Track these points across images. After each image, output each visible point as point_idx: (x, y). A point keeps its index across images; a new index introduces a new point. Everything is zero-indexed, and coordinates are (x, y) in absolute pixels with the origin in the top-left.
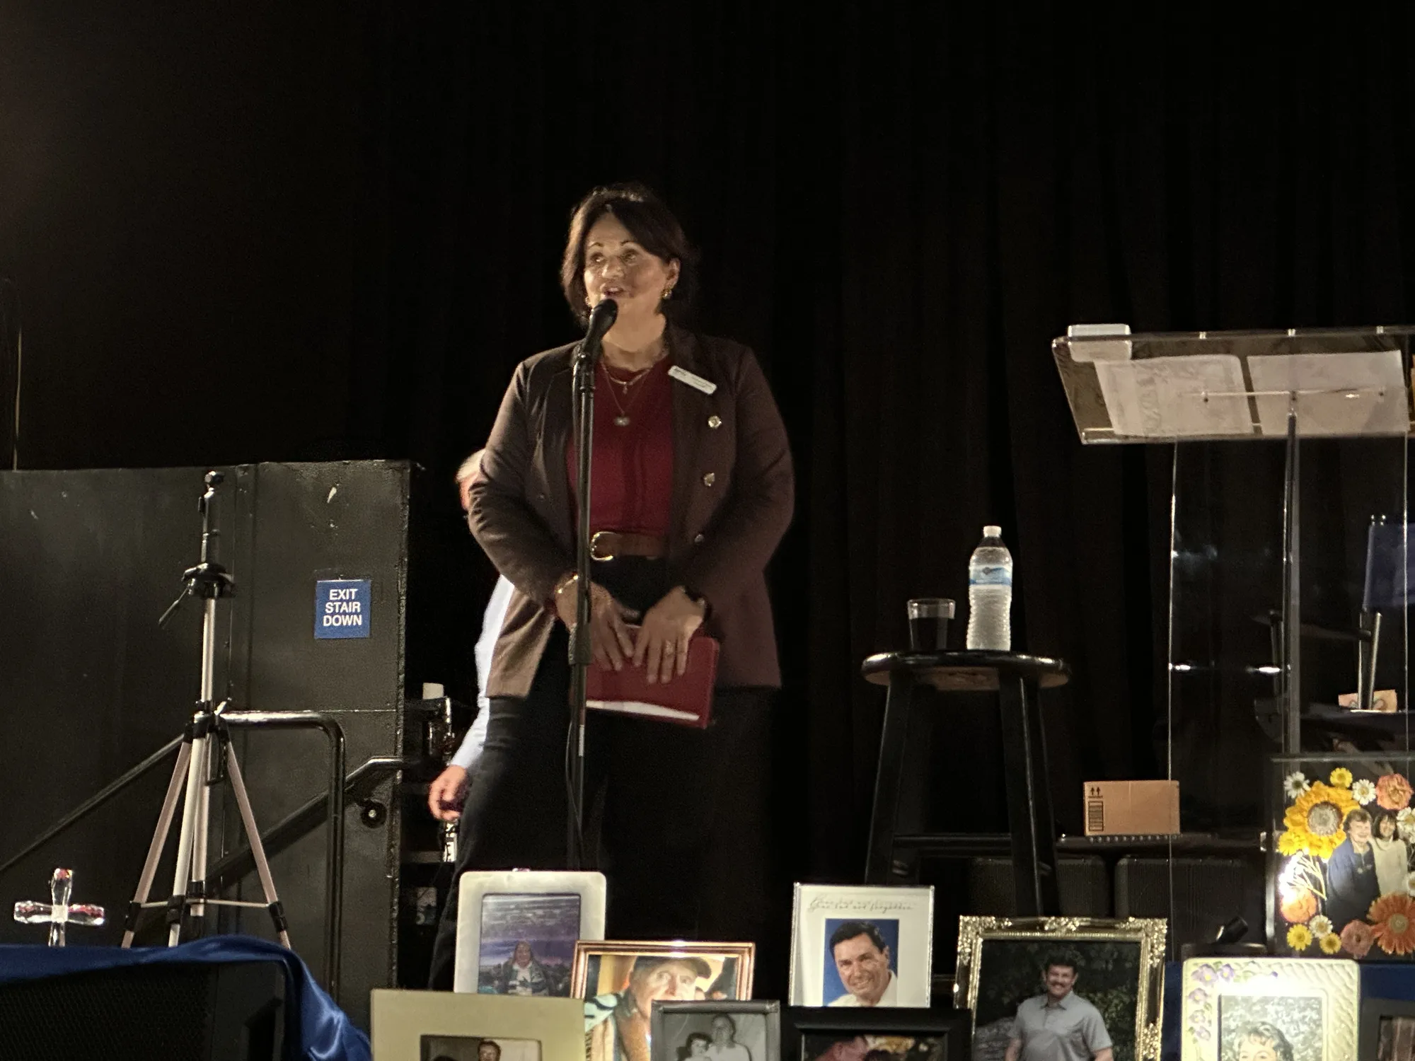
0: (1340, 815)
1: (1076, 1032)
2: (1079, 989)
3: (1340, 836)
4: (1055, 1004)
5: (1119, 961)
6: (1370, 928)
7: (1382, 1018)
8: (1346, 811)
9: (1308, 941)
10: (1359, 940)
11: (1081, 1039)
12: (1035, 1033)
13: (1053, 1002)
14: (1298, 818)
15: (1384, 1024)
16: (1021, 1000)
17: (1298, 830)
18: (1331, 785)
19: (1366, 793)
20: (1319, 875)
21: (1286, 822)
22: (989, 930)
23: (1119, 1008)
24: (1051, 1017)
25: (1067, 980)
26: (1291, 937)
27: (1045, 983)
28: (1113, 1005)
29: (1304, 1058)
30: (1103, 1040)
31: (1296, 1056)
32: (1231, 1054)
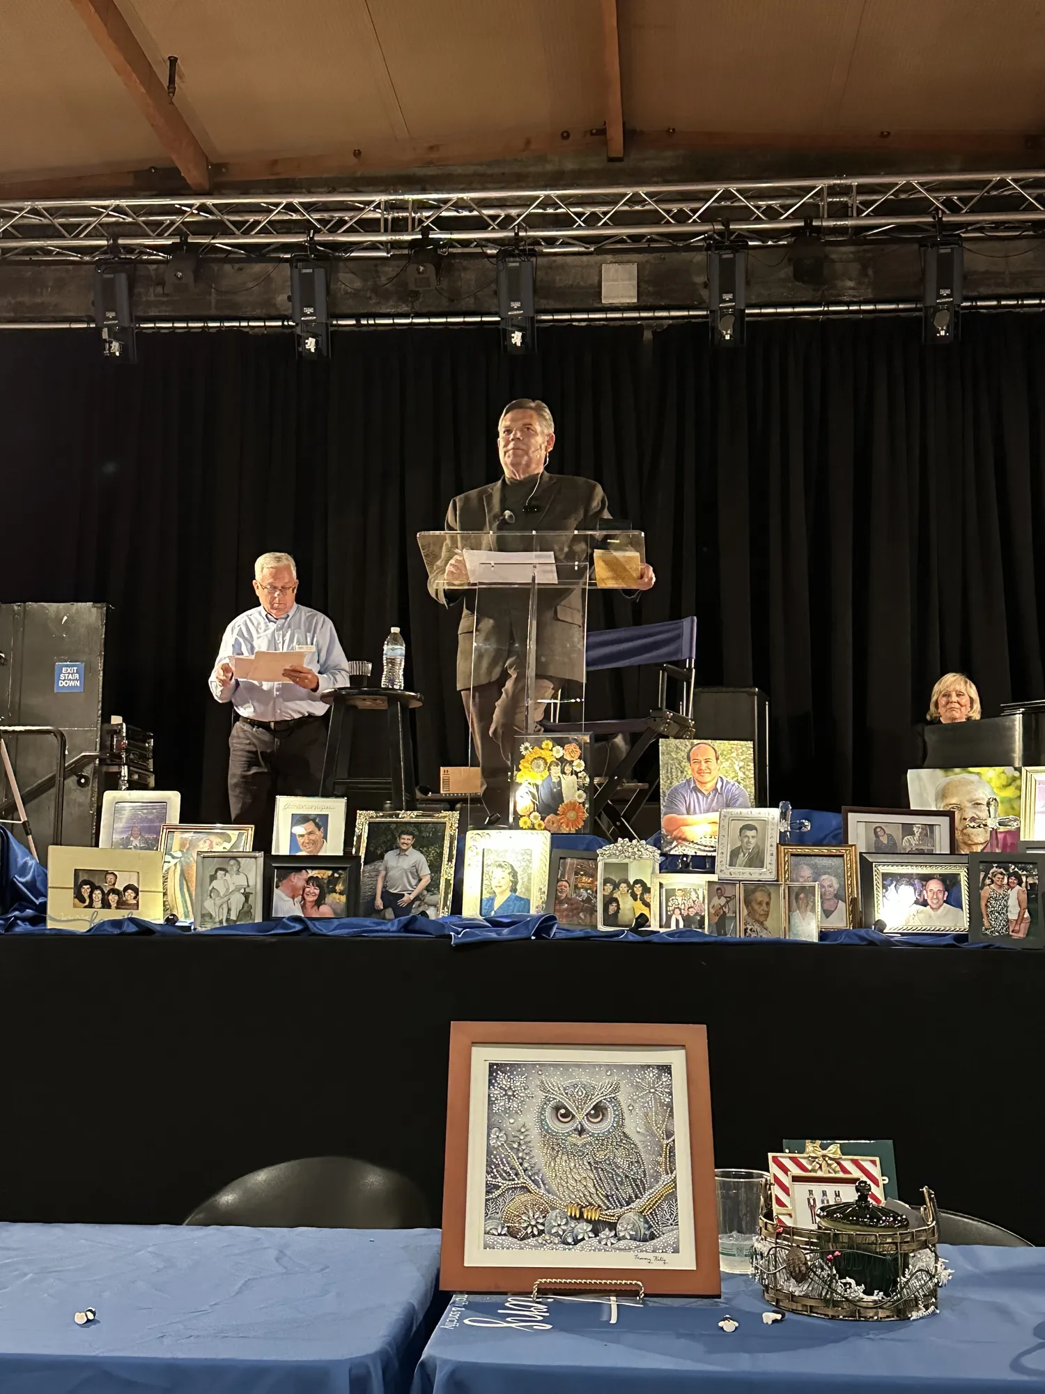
0: (546, 763)
1: (413, 867)
2: (414, 846)
4: (403, 854)
5: (435, 833)
6: (558, 817)
7: (561, 858)
8: (549, 761)
9: (529, 824)
10: (553, 823)
11: (415, 870)
12: (393, 868)
13: (402, 852)
14: (526, 764)
15: (562, 861)
16: (387, 851)
17: (526, 770)
18: (542, 749)
19: (558, 752)
20: (534, 791)
21: (520, 766)
22: (372, 817)
24: (401, 860)
25: (409, 842)
26: (521, 823)
27: (399, 844)
29: (522, 879)
30: (426, 872)
31: (519, 877)
32: (488, 877)
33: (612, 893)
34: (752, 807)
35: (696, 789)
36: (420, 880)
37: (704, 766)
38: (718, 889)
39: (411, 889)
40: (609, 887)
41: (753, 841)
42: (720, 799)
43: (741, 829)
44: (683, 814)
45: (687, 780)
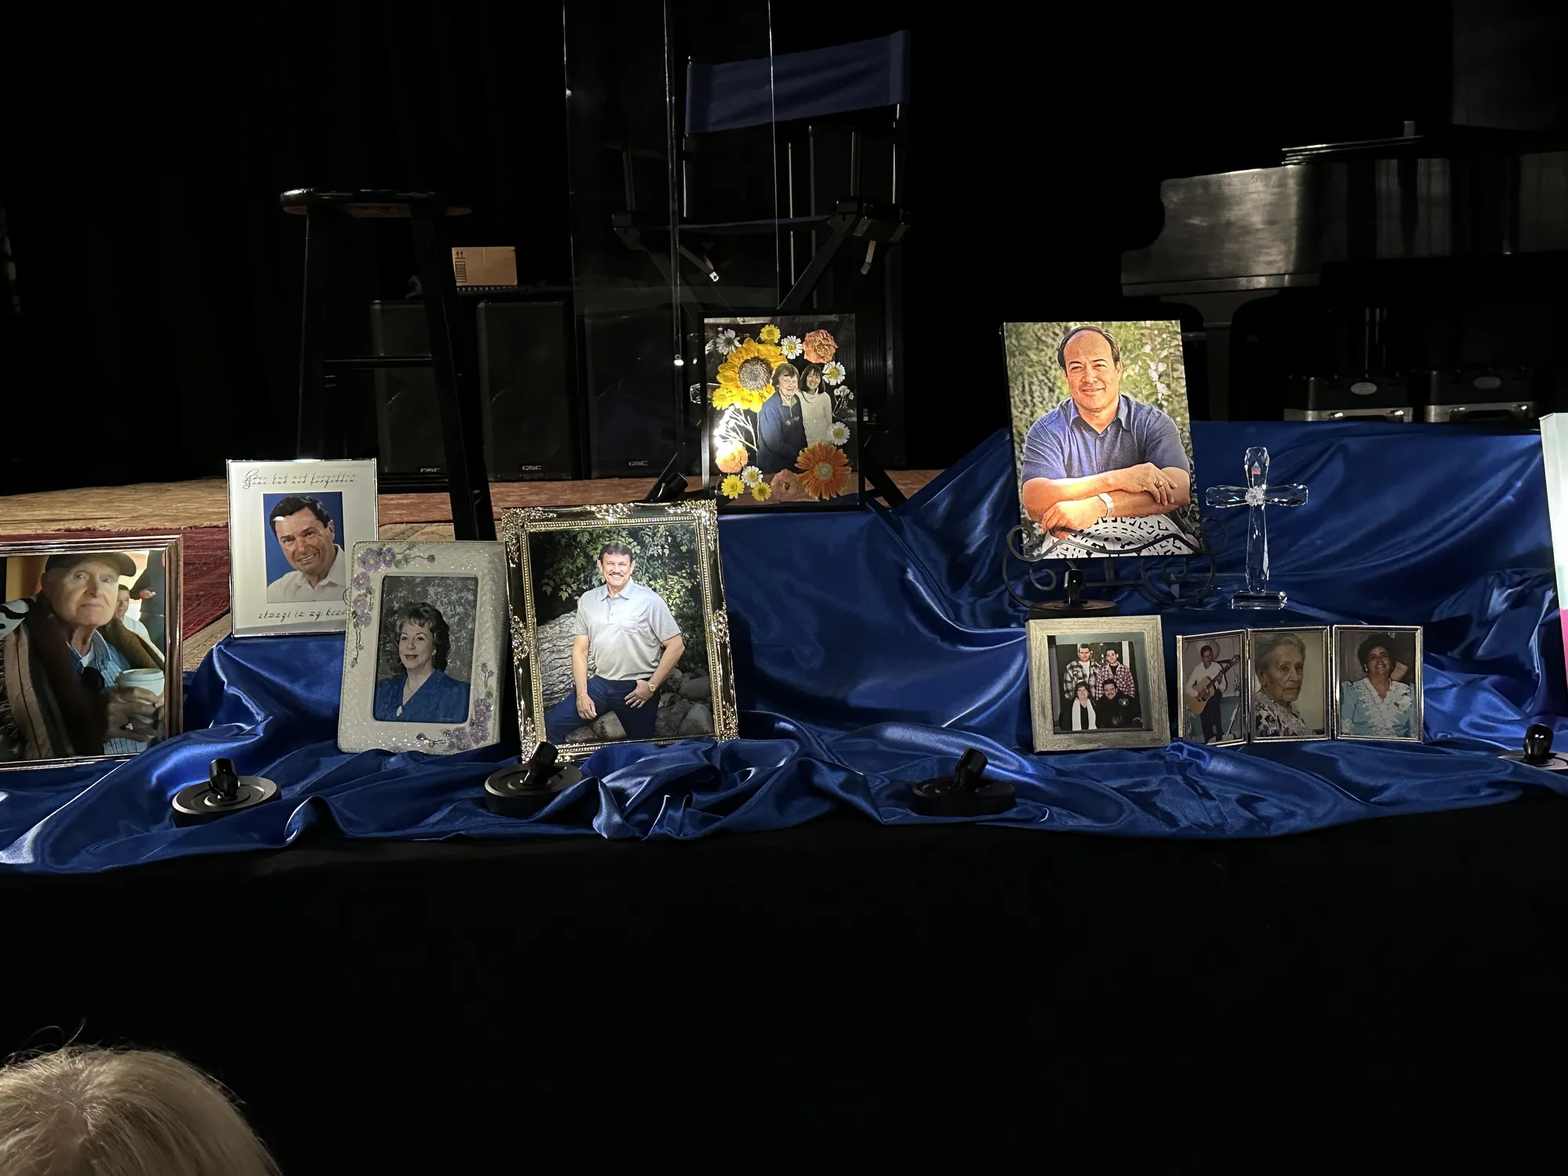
1: (642, 621)
3: (769, 390)
10: (787, 489)
11: (648, 628)
12: (601, 627)
14: (730, 373)
17: (730, 386)
18: (761, 342)
19: (793, 348)
20: (750, 428)
21: (720, 379)
24: (613, 608)
25: (625, 569)
26: (725, 487)
27: (602, 574)
35: (1080, 423)
36: (663, 650)
37: (1092, 375)
38: (1205, 649)
44: (1060, 477)
45: (1061, 406)
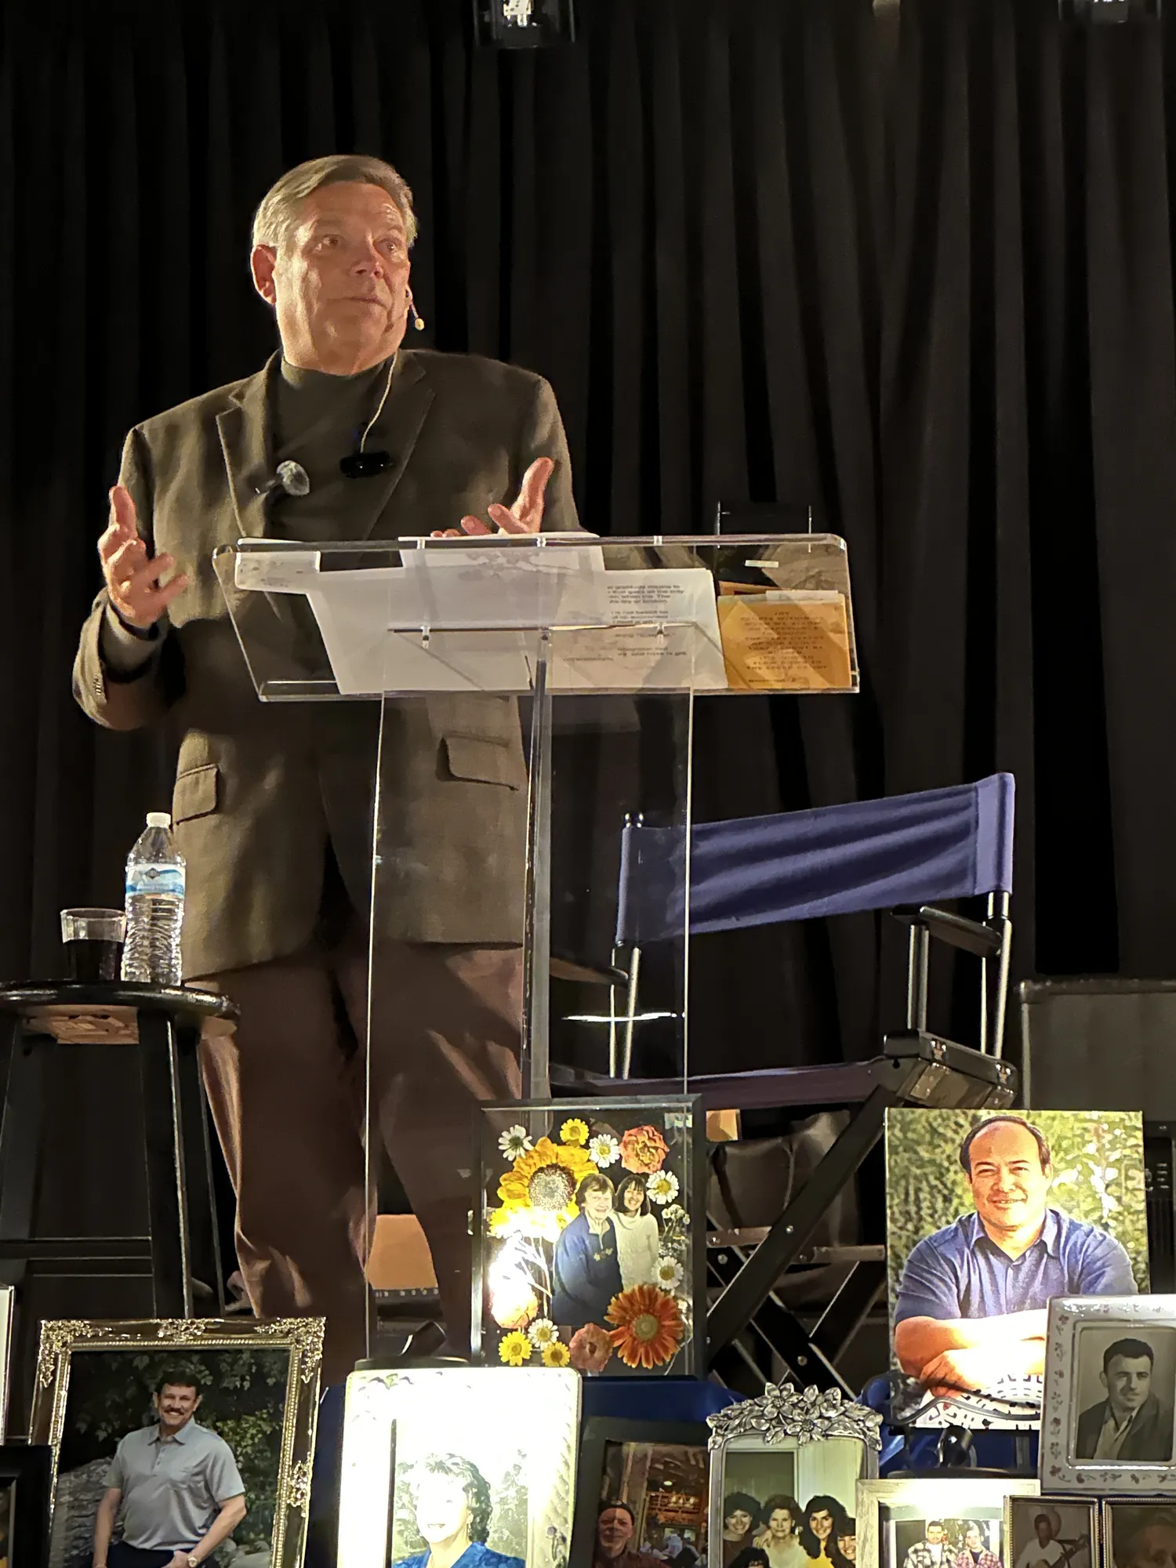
0: (572, 1183)
1: (197, 1474)
2: (200, 1416)
4: (169, 1438)
5: (259, 1377)
6: (608, 1334)
9: (526, 1351)
10: (592, 1351)
11: (202, 1484)
12: (142, 1478)
13: (168, 1433)
14: (516, 1187)
16: (123, 1433)
17: (517, 1203)
18: (561, 1143)
19: (607, 1150)
20: (541, 1262)
22: (82, 1338)
23: (256, 1440)
24: (161, 1455)
25: (186, 1404)
26: (504, 1350)
27: (157, 1410)
28: (248, 1436)
29: (503, 1501)
30: (233, 1485)
31: (494, 1499)
32: (406, 1498)
33: (749, 1535)
34: (1141, 1291)
35: (986, 1246)
36: (217, 1511)
37: (1007, 1181)
38: (1040, 1518)
39: (193, 1538)
40: (741, 1519)
41: (1141, 1386)
42: (1054, 1274)
43: (1109, 1355)
44: (949, 1315)
45: (960, 1220)
